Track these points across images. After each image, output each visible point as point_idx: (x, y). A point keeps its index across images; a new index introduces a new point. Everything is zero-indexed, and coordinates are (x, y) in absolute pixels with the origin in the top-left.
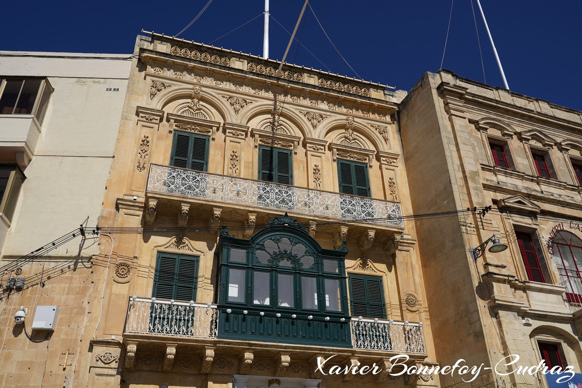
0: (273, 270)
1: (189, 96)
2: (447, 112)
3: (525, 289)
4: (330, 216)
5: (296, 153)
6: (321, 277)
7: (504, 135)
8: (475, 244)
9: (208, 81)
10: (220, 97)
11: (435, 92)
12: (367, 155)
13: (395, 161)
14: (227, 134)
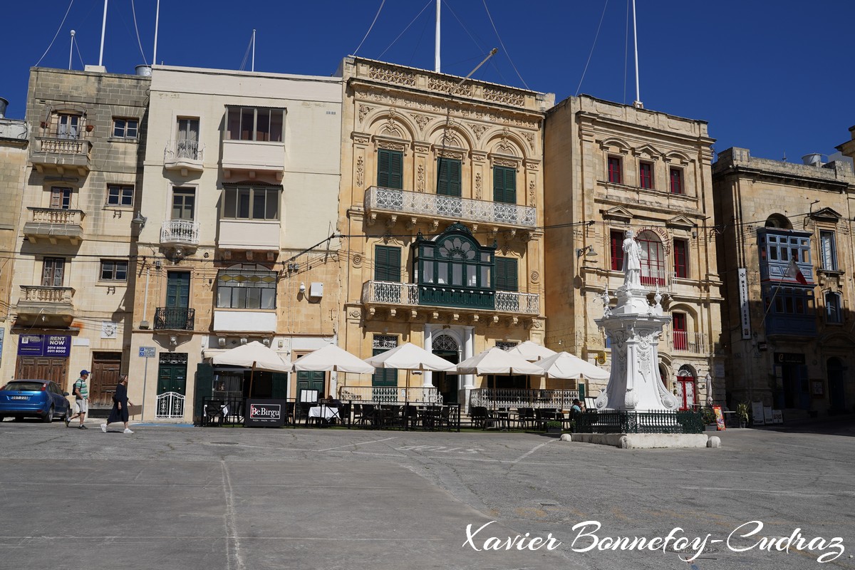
0: (450, 262)
1: (386, 117)
2: (580, 136)
3: (607, 275)
4: (487, 220)
5: (464, 163)
6: (479, 264)
7: (621, 151)
8: (581, 247)
9: (400, 102)
10: (408, 115)
11: (573, 117)
12: (517, 162)
13: (536, 165)
14: (416, 151)
